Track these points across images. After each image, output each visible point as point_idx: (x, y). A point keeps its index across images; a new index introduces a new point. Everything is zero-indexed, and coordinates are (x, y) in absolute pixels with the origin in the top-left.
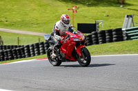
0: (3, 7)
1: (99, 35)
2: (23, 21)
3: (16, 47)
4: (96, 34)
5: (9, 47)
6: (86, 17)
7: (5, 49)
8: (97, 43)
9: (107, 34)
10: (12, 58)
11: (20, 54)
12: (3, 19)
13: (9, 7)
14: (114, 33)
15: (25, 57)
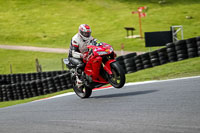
0: (38, 17)
1: (177, 48)
2: (68, 35)
3: (60, 73)
4: (173, 46)
5: (50, 74)
9: (188, 45)
10: (55, 90)
11: (66, 84)
14: (198, 43)
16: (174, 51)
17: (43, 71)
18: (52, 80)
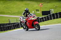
0: (10, 6)
1: (51, 16)
2: (18, 12)
3: (16, 23)
4: (50, 15)
6: (46, 8)
7: (11, 24)
8: (51, 19)
9: (55, 15)
10: (14, 28)
11: (18, 26)
12: (10, 12)
13: (12, 6)
14: (58, 14)
15: (20, 27)
16: (51, 17)
17: (11, 23)
18: (13, 25)
